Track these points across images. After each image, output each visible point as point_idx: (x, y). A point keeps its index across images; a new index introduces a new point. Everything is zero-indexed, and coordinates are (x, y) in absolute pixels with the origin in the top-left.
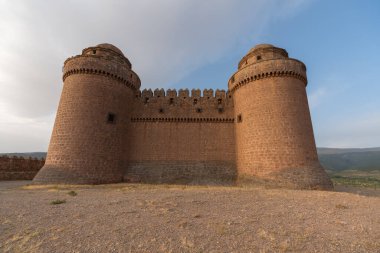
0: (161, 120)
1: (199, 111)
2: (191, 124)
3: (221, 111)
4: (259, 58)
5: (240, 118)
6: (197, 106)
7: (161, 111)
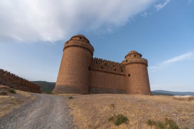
0: (101, 71)
1: (115, 70)
2: (112, 75)
3: (122, 71)
4: (135, 56)
5: (129, 75)
6: (114, 68)
7: (102, 68)
